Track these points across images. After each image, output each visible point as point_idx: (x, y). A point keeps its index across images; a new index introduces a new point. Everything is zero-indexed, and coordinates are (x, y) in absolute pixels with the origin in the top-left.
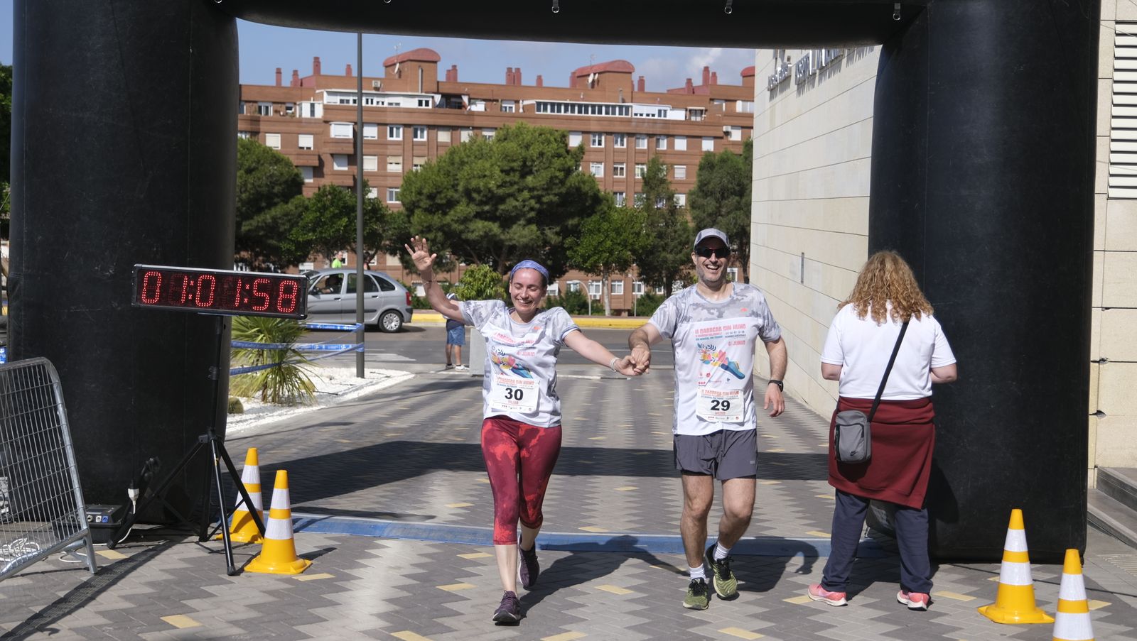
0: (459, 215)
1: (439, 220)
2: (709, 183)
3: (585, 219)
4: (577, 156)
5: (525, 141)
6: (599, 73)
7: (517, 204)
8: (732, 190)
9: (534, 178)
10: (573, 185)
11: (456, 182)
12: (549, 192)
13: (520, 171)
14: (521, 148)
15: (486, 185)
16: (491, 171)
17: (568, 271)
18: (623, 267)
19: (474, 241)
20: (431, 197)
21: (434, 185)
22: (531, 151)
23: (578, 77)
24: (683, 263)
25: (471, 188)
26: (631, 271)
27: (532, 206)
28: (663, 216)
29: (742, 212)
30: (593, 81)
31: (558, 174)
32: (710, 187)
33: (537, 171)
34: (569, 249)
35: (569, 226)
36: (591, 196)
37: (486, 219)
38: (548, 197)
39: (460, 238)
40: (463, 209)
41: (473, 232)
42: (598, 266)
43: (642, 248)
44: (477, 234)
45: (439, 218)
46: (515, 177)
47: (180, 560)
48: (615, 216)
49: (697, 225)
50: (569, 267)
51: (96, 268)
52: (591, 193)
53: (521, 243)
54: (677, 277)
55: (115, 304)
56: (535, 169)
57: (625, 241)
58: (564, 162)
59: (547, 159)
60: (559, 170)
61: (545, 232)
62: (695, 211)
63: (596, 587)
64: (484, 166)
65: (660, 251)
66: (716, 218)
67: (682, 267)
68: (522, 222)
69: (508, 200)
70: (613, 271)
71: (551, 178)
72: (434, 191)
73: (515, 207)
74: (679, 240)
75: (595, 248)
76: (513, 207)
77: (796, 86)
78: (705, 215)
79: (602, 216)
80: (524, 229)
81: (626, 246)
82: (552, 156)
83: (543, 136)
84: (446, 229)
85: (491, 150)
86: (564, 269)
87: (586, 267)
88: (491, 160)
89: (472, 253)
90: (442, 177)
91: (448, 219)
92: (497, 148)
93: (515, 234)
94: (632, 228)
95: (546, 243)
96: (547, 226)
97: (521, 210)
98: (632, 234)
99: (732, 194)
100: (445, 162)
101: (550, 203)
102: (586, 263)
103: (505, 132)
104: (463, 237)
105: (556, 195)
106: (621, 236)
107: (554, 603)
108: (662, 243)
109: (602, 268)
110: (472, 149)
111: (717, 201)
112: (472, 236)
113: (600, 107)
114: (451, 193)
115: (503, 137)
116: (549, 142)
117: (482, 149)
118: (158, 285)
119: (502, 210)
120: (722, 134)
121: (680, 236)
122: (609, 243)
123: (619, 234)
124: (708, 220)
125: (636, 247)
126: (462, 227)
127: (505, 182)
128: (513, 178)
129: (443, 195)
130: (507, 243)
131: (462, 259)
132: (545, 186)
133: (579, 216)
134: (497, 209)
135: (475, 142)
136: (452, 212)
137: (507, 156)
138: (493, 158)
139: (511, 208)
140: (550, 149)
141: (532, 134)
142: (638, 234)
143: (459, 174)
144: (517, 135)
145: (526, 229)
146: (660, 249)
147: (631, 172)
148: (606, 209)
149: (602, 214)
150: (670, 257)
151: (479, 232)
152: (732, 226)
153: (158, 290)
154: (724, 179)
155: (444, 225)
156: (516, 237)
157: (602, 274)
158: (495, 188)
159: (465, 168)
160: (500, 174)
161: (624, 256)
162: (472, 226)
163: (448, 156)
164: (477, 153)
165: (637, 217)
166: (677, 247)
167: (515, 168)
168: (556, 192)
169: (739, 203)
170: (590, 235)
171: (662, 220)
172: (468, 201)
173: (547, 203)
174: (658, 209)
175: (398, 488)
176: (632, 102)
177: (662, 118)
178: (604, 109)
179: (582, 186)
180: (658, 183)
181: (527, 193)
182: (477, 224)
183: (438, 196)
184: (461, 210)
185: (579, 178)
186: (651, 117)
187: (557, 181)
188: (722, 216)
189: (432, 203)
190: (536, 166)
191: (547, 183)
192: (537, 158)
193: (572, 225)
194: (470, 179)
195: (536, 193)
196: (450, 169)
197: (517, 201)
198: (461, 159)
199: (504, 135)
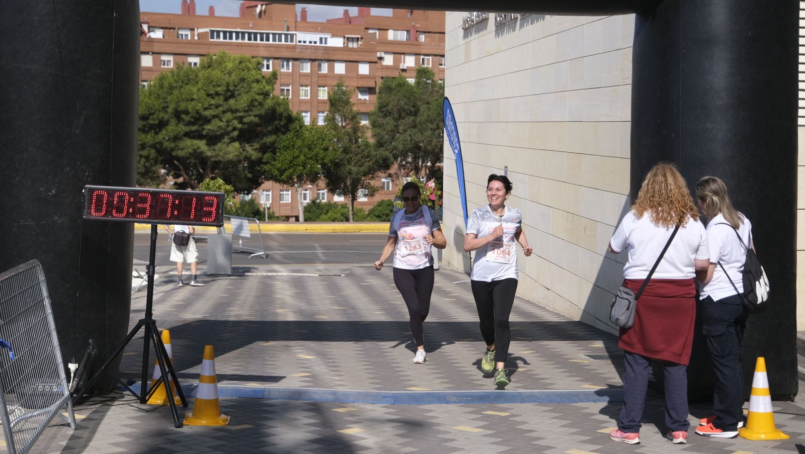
0: (171, 134)
1: (152, 139)
2: (388, 104)
3: (281, 137)
4: (271, 81)
5: (228, 68)
6: (266, 5)
7: (222, 124)
8: (409, 111)
9: (236, 100)
10: (270, 107)
11: (166, 105)
12: (250, 113)
13: (224, 95)
14: (224, 74)
15: (193, 108)
16: (198, 96)
17: (263, 183)
18: (313, 179)
19: (182, 157)
20: (144, 118)
21: (147, 107)
22: (233, 77)
23: (247, 7)
24: (365, 174)
25: (180, 110)
26: (320, 181)
27: (235, 126)
28: (348, 134)
29: (417, 129)
30: (261, 11)
31: (257, 97)
32: (389, 108)
33: (239, 95)
34: (266, 163)
35: (267, 144)
36: (285, 116)
37: (193, 138)
38: (249, 118)
39: (170, 154)
40: (173, 128)
41: (182, 149)
42: (293, 178)
43: (331, 161)
44: (186, 151)
45: (152, 136)
46: (219, 100)
47: (128, 418)
48: (307, 134)
49: (378, 142)
50: (265, 178)
51: (42, 189)
52: (285, 114)
53: (226, 159)
54: (360, 187)
55: (56, 218)
56: (237, 93)
57: (316, 155)
58: (262, 87)
59: (248, 84)
60: (259, 94)
61: (246, 149)
62: (376, 129)
63: (454, 428)
64: (191, 90)
65: (345, 165)
66: (395, 136)
67: (363, 178)
68: (226, 140)
69: (213, 122)
70: (305, 182)
71: (252, 101)
72: (147, 113)
73: (220, 127)
74: (362, 155)
75: (291, 162)
76: (219, 127)
77: (494, 28)
78: (385, 132)
79: (296, 134)
80: (227, 146)
81: (317, 160)
82: (251, 82)
83: (243, 64)
84: (158, 146)
85: (197, 76)
86: (260, 181)
87: (283, 180)
88: (197, 85)
89: (181, 167)
90: (154, 100)
91: (160, 137)
92: (203, 74)
93: (221, 150)
94: (322, 145)
95: (247, 158)
96: (248, 144)
97: (225, 130)
98: (323, 149)
99: (408, 114)
100: (155, 86)
101: (250, 124)
102: (283, 175)
103: (209, 60)
104: (174, 154)
105: (256, 116)
106: (313, 152)
107: (431, 439)
108: (348, 157)
109: (296, 180)
110: (179, 75)
111: (396, 120)
112: (180, 153)
113: (268, 35)
114: (161, 115)
115: (206, 66)
116: (249, 69)
117: (189, 75)
118: (105, 202)
119: (209, 130)
120: (376, 59)
121: (363, 151)
122: (302, 157)
123: (310, 149)
124: (387, 137)
125: (326, 161)
126: (173, 145)
127: (211, 105)
128: (218, 101)
129: (155, 117)
130: (213, 159)
131: (172, 173)
132: (246, 109)
133: (276, 134)
134: (203, 129)
135: (181, 70)
136: (164, 132)
137: (212, 81)
138: (200, 83)
139: (216, 128)
140: (250, 76)
141: (233, 62)
142: (326, 149)
143: (169, 98)
144: (220, 63)
145: (230, 146)
146: (346, 163)
147: (314, 94)
148: (298, 127)
149: (296, 132)
150: (354, 169)
151: (188, 149)
152: (409, 142)
153: (104, 206)
154: (401, 102)
155: (157, 143)
156: (221, 154)
157: (296, 185)
158: (202, 111)
159: (172, 91)
160: (207, 97)
161: (316, 169)
162: (181, 144)
163: (158, 82)
164: (185, 78)
165: (326, 135)
166: (360, 161)
167: (220, 92)
168: (256, 114)
169: (414, 121)
170: (285, 151)
171: (347, 137)
172: (177, 122)
173: (247, 123)
174: (344, 127)
175: (242, 364)
176: (296, 30)
177: (323, 45)
178: (271, 36)
179: (277, 107)
180: (343, 105)
181: (230, 115)
182: (186, 143)
183: (151, 117)
184: (172, 130)
185: (275, 100)
186: (313, 44)
187: (256, 104)
188: (398, 132)
189: (145, 123)
190: (238, 90)
191: (248, 105)
192: (239, 83)
193: (269, 142)
194: (179, 102)
195: (238, 114)
196: (160, 93)
197: (222, 121)
198: (169, 84)
199: (208, 63)
